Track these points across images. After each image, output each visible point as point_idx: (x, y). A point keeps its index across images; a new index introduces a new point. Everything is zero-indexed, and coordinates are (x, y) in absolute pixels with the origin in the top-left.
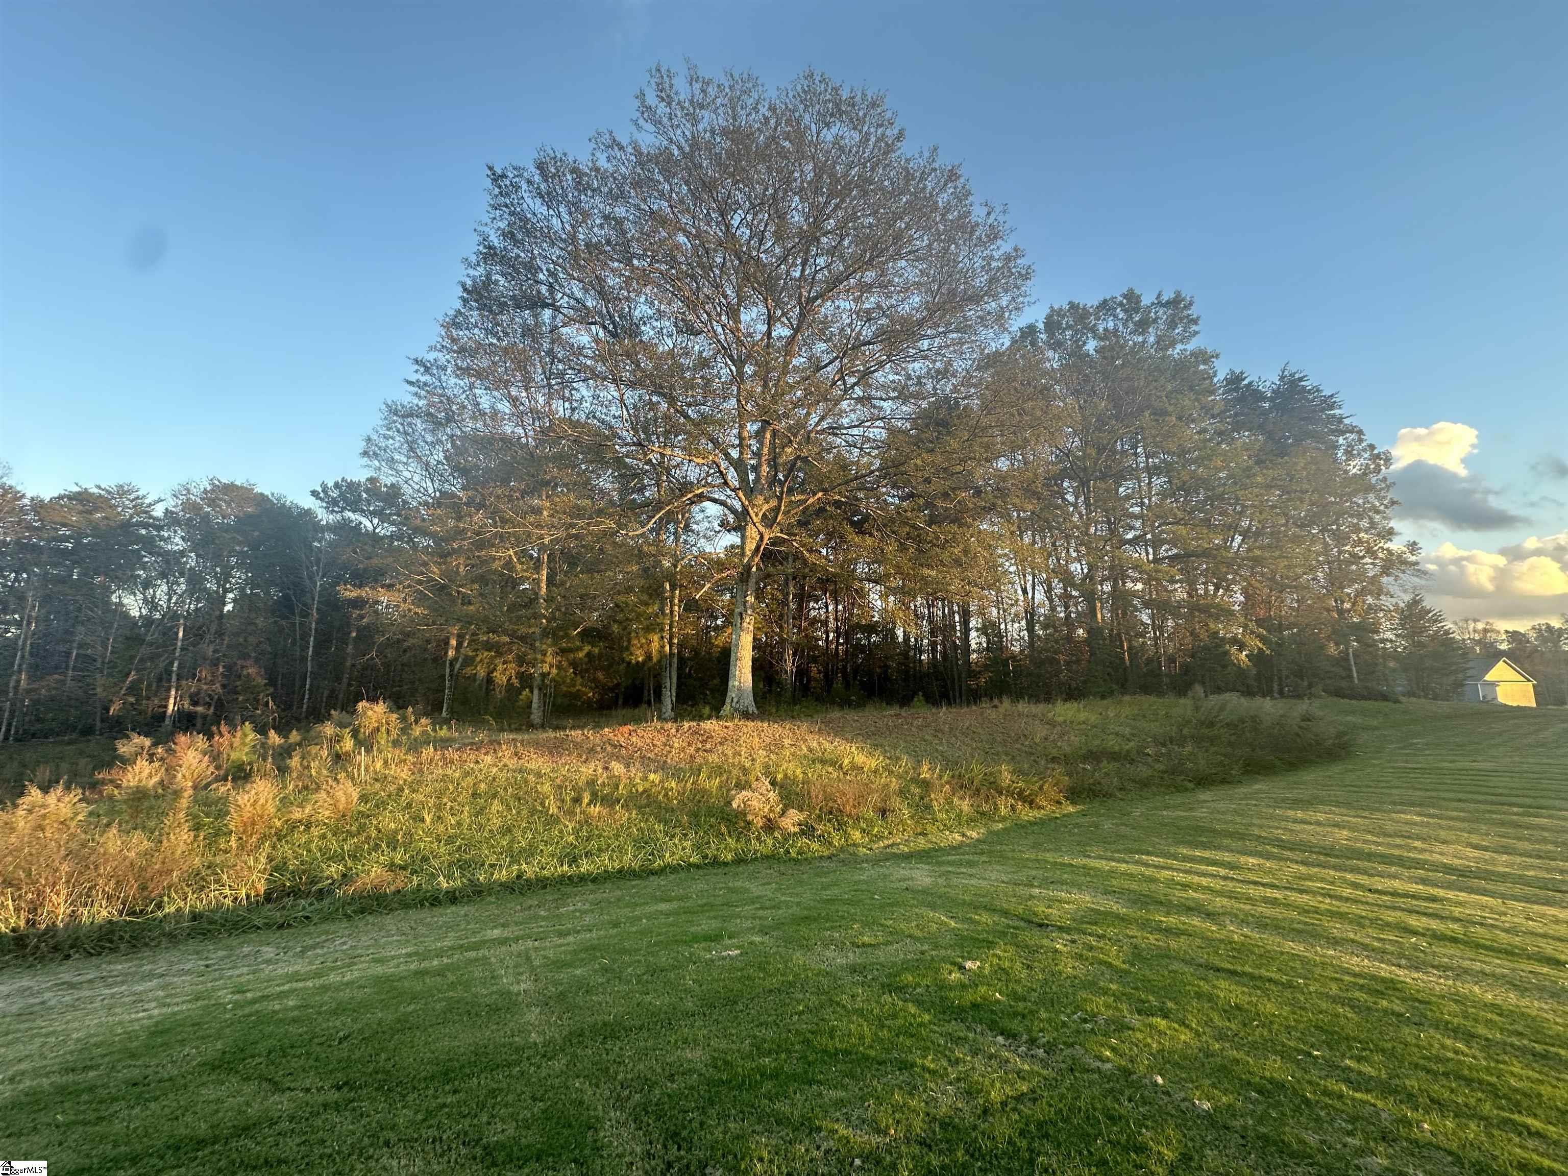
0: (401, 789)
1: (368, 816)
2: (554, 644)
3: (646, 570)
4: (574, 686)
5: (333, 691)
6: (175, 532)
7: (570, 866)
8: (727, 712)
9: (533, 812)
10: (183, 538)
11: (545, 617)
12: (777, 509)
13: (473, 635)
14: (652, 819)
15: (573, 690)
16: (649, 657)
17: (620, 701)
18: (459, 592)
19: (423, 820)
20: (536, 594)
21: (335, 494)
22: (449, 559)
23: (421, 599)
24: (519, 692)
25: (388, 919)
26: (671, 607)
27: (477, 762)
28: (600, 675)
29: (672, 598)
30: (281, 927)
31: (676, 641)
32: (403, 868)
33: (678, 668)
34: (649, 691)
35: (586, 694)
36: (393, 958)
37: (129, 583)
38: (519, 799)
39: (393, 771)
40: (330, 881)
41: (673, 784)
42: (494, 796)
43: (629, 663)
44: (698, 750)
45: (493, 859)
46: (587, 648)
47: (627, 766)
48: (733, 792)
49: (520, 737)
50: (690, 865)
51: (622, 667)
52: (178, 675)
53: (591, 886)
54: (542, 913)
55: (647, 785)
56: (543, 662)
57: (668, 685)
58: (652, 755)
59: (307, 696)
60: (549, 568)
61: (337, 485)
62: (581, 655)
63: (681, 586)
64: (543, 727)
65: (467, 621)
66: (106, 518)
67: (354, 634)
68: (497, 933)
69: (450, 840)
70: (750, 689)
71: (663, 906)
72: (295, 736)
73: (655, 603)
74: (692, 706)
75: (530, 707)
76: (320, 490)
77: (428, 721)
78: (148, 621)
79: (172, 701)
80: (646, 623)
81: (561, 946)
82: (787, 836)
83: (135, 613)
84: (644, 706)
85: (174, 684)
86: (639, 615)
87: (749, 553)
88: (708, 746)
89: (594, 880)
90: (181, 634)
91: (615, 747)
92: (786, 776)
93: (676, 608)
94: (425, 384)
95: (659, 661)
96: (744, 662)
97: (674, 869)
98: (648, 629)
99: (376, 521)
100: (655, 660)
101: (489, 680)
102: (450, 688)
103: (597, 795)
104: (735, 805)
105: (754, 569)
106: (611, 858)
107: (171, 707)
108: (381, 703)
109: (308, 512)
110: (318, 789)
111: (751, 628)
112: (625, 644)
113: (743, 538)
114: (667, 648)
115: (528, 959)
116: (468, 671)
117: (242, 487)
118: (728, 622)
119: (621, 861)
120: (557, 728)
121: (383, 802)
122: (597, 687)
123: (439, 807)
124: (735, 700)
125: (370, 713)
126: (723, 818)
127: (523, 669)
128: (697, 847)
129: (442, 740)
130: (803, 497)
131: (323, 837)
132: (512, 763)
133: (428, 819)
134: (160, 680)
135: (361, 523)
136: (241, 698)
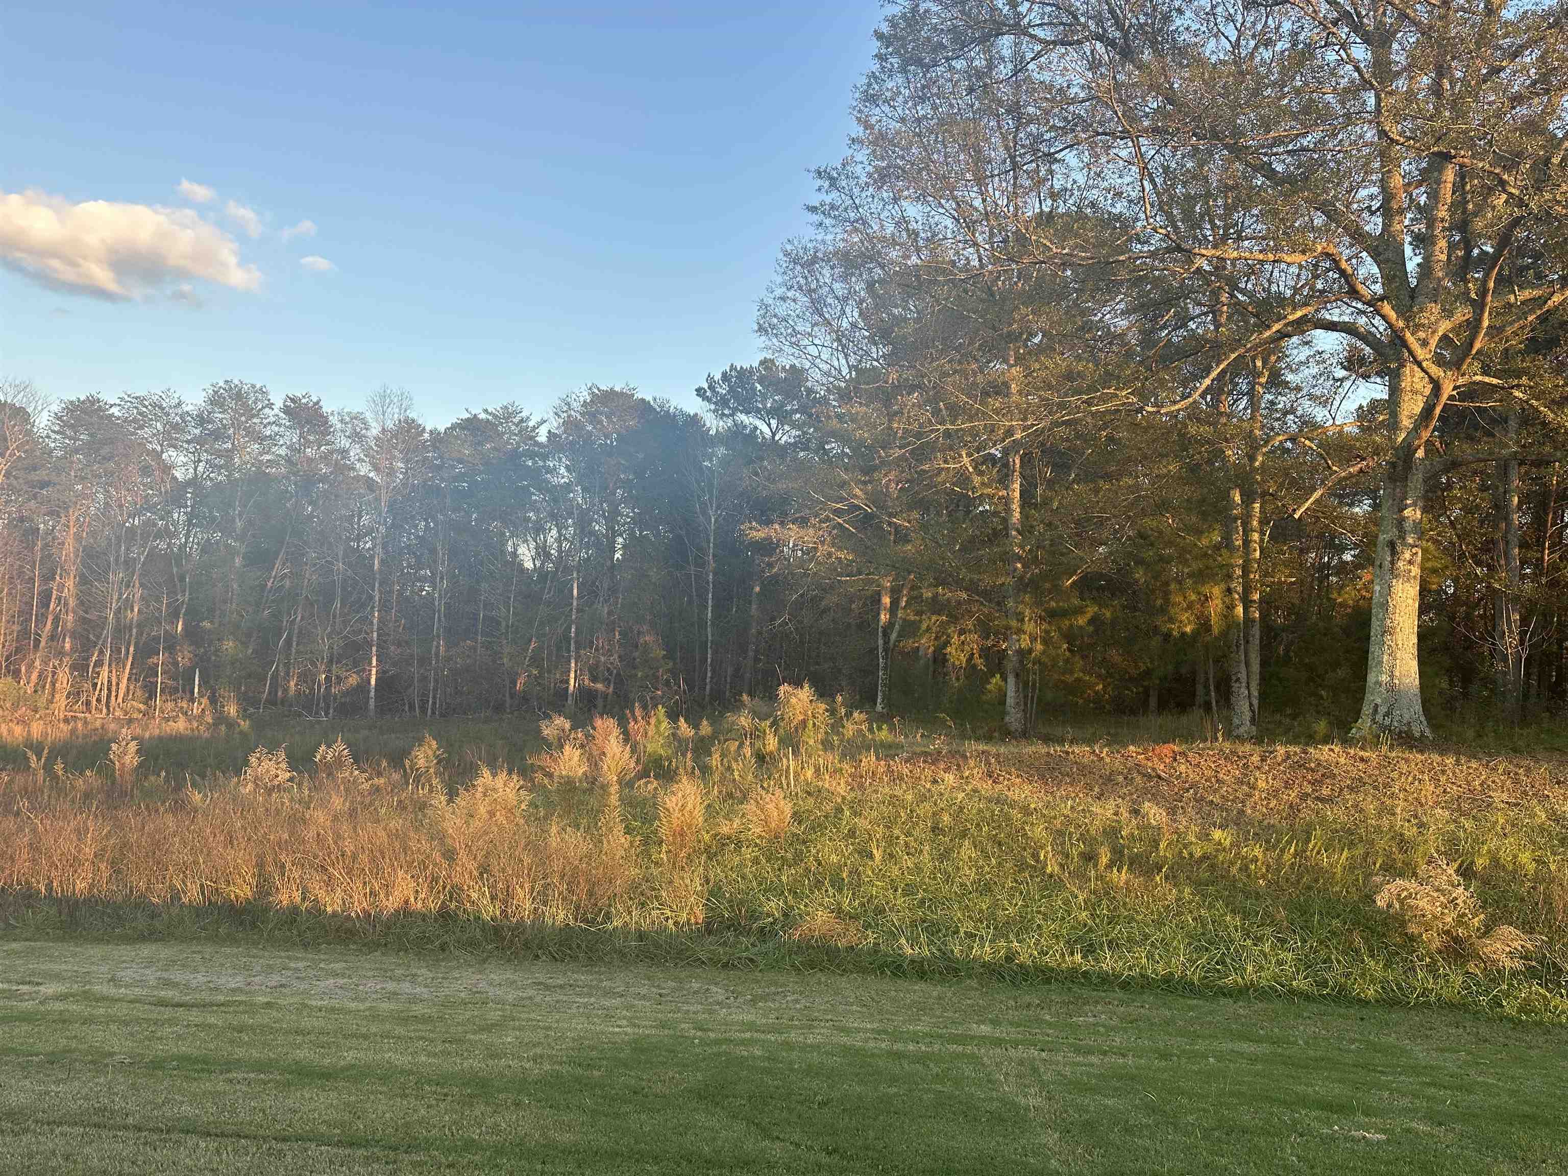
0: (839, 810)
1: (804, 842)
2: (1038, 603)
3: (1194, 469)
4: (1072, 672)
5: (737, 670)
6: (560, 459)
7: (1084, 957)
8: (1365, 732)
9: (1022, 866)
10: (567, 467)
11: (1019, 558)
12: (1473, 326)
13: (912, 588)
14: (1219, 904)
15: (1069, 679)
16: (1204, 625)
17: (1153, 702)
18: (890, 524)
19: (871, 856)
20: (1005, 520)
21: (723, 390)
22: (876, 475)
23: (842, 537)
24: (985, 678)
25: (842, 982)
26: (1246, 533)
27: (935, 782)
28: (1115, 655)
29: (1246, 520)
30: (725, 966)
31: (1256, 597)
32: (854, 918)
33: (1262, 647)
34: (1206, 686)
35: (1091, 686)
36: (858, 1030)
37: (524, 528)
38: (1000, 844)
39: (827, 783)
40: (771, 919)
41: (1258, 852)
42: (964, 835)
43: (1167, 636)
44: (1304, 797)
45: (968, 926)
46: (1091, 610)
47: (1172, 812)
48: (1378, 879)
49: (994, 750)
50: (1292, 992)
51: (1156, 642)
52: (576, 642)
53: (1120, 994)
54: (1048, 1017)
55: (1210, 849)
56: (1020, 631)
57: (1243, 676)
58: (1217, 799)
59: (709, 674)
60: (1023, 476)
61: (725, 377)
62: (1081, 621)
63: (1264, 494)
64: (1025, 735)
65: (901, 568)
66: (494, 449)
67: (757, 589)
68: (985, 1029)
69: (909, 890)
70: (1417, 691)
71: (1246, 1047)
72: (706, 728)
73: (1211, 529)
74: (1294, 717)
75: (1003, 702)
76: (706, 386)
77: (863, 716)
78: (541, 573)
79: (572, 675)
80: (1196, 566)
81: (1078, 1064)
82: (1495, 975)
83: (529, 565)
84: (1197, 713)
85: (573, 654)
86: (1183, 551)
87: (1406, 423)
88: (1325, 792)
89: (1125, 985)
90: (575, 592)
91: (1150, 777)
92: (1495, 861)
93: (1256, 536)
94: (833, 207)
95: (1224, 634)
96: (1400, 637)
97: (1264, 994)
98: (1202, 576)
99: (774, 423)
100: (1216, 631)
101: (940, 659)
102: (885, 668)
103: (1121, 853)
104: (1381, 902)
105: (1420, 454)
106: (1150, 956)
107: (572, 682)
108: (806, 686)
109: (694, 421)
110: (744, 798)
111: (1415, 571)
112: (1159, 602)
113: (1395, 390)
114: (1240, 610)
115: (1035, 1070)
116: (909, 644)
117: (622, 394)
118: (1366, 559)
119: (1168, 964)
120: (1047, 739)
121: (819, 825)
122: (1109, 674)
123: (891, 840)
124: (1382, 710)
125: (793, 700)
126: (1356, 923)
127: (989, 643)
128: (1306, 964)
129: (882, 745)
130: (1536, 293)
131: (756, 861)
132: (986, 788)
133: (877, 854)
134: (559, 649)
135: (756, 428)
136: (640, 674)
